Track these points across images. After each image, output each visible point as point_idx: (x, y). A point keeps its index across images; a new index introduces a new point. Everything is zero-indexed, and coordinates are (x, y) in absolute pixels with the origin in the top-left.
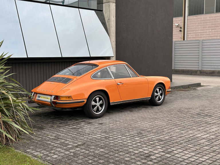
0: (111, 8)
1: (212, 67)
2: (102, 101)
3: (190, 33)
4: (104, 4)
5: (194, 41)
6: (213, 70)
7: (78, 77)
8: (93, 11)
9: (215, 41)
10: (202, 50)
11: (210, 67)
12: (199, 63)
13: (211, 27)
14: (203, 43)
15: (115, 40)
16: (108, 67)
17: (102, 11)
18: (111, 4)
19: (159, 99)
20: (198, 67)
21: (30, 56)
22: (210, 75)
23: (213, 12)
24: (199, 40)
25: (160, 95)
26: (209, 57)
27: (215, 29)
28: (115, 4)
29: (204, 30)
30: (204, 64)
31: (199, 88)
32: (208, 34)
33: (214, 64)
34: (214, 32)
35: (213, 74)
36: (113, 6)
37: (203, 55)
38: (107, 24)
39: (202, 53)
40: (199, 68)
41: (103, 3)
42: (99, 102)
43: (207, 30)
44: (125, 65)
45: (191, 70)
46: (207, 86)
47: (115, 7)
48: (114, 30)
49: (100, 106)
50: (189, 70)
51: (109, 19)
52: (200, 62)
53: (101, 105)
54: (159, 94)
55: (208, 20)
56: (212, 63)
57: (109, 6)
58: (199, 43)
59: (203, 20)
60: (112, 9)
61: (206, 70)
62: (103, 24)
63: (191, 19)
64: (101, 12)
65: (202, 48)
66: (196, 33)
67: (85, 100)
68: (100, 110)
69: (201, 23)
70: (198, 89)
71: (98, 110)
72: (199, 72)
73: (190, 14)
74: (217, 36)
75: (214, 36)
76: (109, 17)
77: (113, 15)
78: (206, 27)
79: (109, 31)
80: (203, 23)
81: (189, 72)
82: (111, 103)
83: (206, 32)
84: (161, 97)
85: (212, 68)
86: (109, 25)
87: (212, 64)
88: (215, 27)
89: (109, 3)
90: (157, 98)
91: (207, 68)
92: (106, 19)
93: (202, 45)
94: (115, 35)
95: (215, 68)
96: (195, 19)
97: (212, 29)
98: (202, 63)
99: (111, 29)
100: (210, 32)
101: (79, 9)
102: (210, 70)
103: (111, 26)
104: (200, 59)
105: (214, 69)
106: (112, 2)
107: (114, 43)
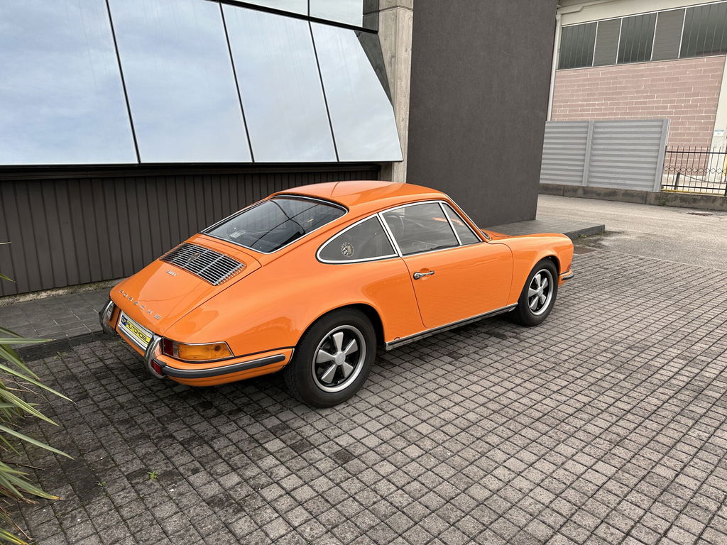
0: (400, 25)
1: (613, 181)
2: (354, 341)
3: (560, 107)
4: (381, 13)
5: (567, 122)
6: (612, 189)
7: (268, 256)
8: (352, 32)
9: (623, 124)
10: (593, 144)
11: (606, 181)
12: (583, 171)
13: (606, 94)
14: (595, 127)
15: (408, 116)
16: (380, 214)
17: (376, 32)
18: (401, 11)
19: (540, 305)
20: (579, 179)
21: (150, 157)
22: (606, 198)
23: (611, 63)
24: (588, 122)
25: (542, 292)
26: (607, 158)
27: (614, 99)
28: (412, 14)
29: (590, 100)
30: (594, 174)
31: (607, 242)
32: (597, 109)
33: (617, 176)
34: (611, 104)
35: (611, 198)
36: (407, 18)
37: (593, 155)
38: (388, 69)
39: (592, 149)
40: (581, 182)
41: (379, 11)
42: (343, 349)
43: (595, 100)
44: (440, 202)
45: (564, 186)
46: (619, 233)
47: (411, 23)
48: (406, 88)
49: (346, 361)
50: (559, 185)
51: (393, 56)
52: (586, 168)
53: (352, 359)
54: (540, 290)
55: (600, 79)
56: (611, 173)
57: (396, 17)
58: (587, 127)
59: (589, 80)
60: (403, 27)
61: (599, 188)
62: (378, 70)
63: (564, 77)
64: (373, 35)
65: (594, 139)
66: (573, 106)
67: (288, 354)
68: (346, 374)
69: (585, 85)
70: (603, 243)
71: (339, 376)
72: (580, 192)
73: (562, 66)
74: (616, 114)
75: (611, 114)
76: (393, 49)
77: (404, 44)
78: (594, 94)
79: (392, 91)
80: (588, 85)
81: (560, 189)
82: (389, 344)
83: (594, 105)
84: (544, 297)
85: (611, 184)
86: (394, 73)
87: (613, 175)
88: (612, 94)
89: (394, 10)
90: (535, 301)
91: (600, 184)
92: (387, 57)
93: (594, 133)
94: (408, 101)
95: (618, 184)
96: (571, 76)
97: (606, 100)
98: (590, 171)
99: (399, 83)
100: (602, 104)
101: (311, 23)
102: (606, 189)
103: (399, 76)
104: (587, 164)
105: (615, 187)
106: (403, 7)
107: (405, 124)
